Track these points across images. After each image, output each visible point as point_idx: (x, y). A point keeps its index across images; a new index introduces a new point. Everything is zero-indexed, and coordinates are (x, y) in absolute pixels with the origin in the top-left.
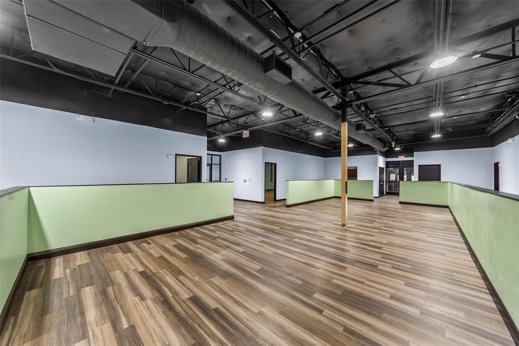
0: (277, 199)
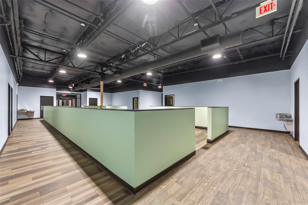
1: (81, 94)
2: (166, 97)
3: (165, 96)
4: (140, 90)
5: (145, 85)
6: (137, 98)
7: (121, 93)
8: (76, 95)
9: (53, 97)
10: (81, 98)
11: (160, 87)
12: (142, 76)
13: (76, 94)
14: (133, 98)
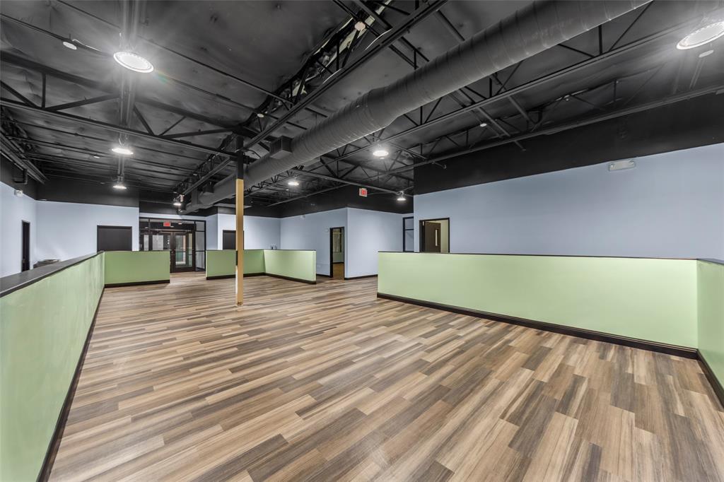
0: (329, 274)
1: (205, 222)
2: (424, 225)
3: (421, 222)
4: (349, 209)
5: (363, 192)
6: (341, 229)
7: (301, 216)
8: (193, 222)
9: (130, 228)
10: (205, 231)
11: (401, 199)
12: (353, 169)
13: (195, 221)
14: (332, 230)
